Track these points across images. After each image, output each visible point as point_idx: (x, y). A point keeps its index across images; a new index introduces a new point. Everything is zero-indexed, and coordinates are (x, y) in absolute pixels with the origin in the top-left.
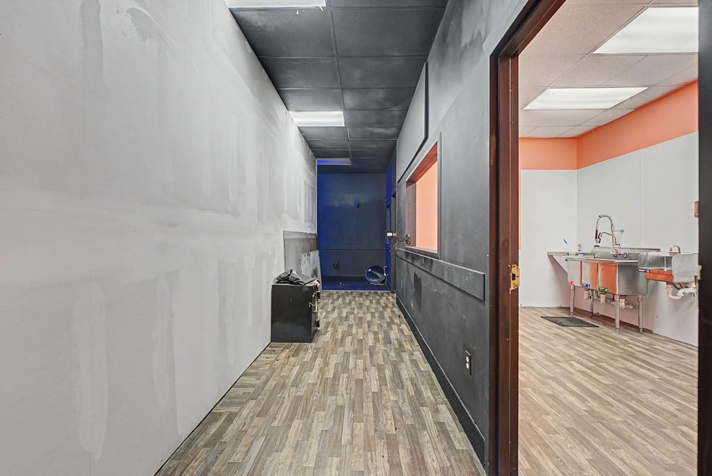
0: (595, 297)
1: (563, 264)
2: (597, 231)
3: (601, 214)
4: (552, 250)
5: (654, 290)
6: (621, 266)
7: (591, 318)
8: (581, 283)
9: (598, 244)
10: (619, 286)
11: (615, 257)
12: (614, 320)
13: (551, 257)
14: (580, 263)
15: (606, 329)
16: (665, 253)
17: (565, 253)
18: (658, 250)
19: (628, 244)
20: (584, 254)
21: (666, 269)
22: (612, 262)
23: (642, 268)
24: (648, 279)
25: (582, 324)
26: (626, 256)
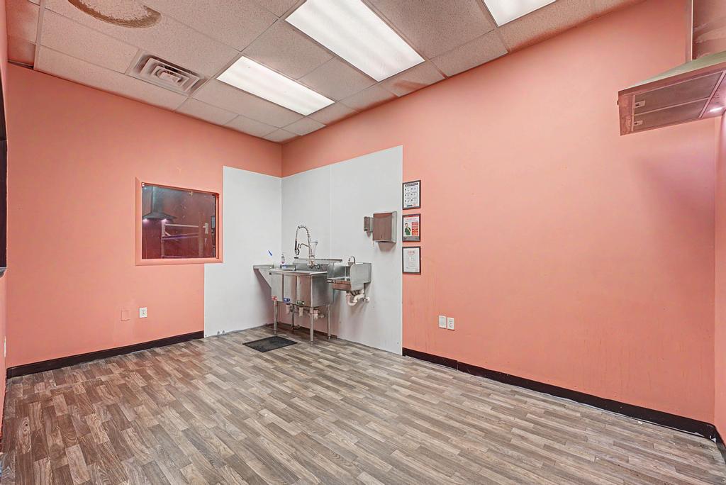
0: (296, 311)
1: (268, 278)
2: (296, 242)
3: (300, 225)
4: (258, 263)
5: (338, 299)
6: (314, 277)
7: (293, 332)
8: (283, 298)
9: (298, 256)
10: (313, 297)
11: (312, 268)
12: (309, 330)
13: (256, 271)
14: (281, 276)
15: (302, 343)
16: (345, 264)
17: (270, 266)
18: (341, 260)
19: (321, 255)
20: (287, 266)
21: (346, 278)
22: (308, 274)
23: (331, 279)
24: (334, 289)
25: (284, 343)
26: (320, 267)
